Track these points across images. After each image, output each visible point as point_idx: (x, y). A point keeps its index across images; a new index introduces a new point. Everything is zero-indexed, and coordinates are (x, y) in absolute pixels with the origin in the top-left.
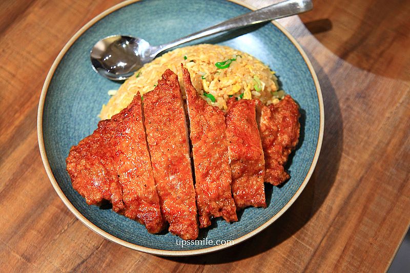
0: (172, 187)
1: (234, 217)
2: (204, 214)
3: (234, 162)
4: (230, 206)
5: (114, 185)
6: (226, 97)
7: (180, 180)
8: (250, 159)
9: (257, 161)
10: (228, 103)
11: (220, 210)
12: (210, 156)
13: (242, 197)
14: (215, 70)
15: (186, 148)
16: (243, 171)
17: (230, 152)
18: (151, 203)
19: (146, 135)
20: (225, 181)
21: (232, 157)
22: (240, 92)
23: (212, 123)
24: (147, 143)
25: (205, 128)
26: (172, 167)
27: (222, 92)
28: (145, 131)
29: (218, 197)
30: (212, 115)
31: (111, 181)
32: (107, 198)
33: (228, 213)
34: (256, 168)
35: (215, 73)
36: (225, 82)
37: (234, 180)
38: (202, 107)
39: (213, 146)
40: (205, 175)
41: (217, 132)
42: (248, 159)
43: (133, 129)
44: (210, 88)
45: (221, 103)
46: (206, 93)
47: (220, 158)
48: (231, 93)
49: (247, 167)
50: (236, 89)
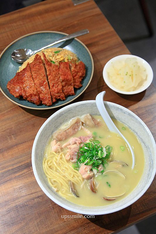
0: (42, 90)
1: (64, 98)
2: (54, 98)
3: (63, 81)
4: (63, 95)
5: (22, 91)
6: (58, 62)
7: (45, 88)
8: (68, 80)
9: (70, 80)
10: (59, 64)
11: (59, 96)
12: (54, 80)
13: (66, 92)
14: (54, 53)
15: (45, 78)
16: (66, 84)
17: (61, 78)
18: (35, 95)
19: (32, 75)
20: (60, 87)
21: (62, 79)
22: (63, 60)
23: (54, 69)
24: (32, 77)
25: (52, 71)
26: (41, 84)
27: (57, 60)
28: (31, 74)
29: (58, 93)
30: (54, 67)
31: (21, 90)
32: (21, 95)
33: (62, 97)
34: (71, 83)
35: (54, 55)
36: (58, 57)
37: (63, 87)
38: (50, 65)
39: (55, 77)
40: (53, 86)
41: (56, 72)
43: (27, 74)
44: (53, 59)
45: (57, 64)
46: (51, 61)
47: (58, 80)
48: (60, 60)
49: (67, 82)
50: (62, 59)
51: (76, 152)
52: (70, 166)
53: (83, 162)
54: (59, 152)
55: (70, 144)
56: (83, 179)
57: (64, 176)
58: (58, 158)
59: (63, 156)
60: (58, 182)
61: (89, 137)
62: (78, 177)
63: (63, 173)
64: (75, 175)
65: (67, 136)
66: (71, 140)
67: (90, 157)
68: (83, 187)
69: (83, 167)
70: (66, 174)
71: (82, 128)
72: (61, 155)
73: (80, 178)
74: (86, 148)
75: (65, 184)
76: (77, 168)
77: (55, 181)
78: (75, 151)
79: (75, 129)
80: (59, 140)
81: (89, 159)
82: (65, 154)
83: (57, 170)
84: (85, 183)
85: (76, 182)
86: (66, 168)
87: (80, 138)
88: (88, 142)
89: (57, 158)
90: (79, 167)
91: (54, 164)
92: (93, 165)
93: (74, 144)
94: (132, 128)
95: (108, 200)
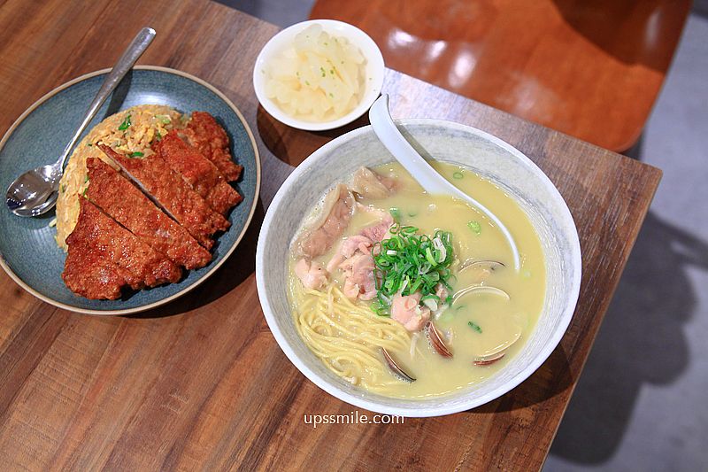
0: (165, 239)
1: (226, 223)
2: (203, 239)
3: (195, 184)
4: (218, 218)
5: (119, 272)
6: (148, 145)
7: (166, 229)
8: (205, 172)
9: (211, 171)
10: (153, 149)
11: (213, 226)
12: (174, 195)
13: (220, 205)
14: (122, 133)
15: (151, 203)
16: (206, 186)
17: (186, 180)
18: (159, 261)
19: (114, 219)
20: (199, 203)
21: (190, 181)
22: (156, 134)
23: (155, 170)
24: (119, 223)
25: (153, 176)
26: (153, 225)
27: (142, 145)
28: (109, 216)
29: (204, 219)
30: (151, 163)
31: (115, 271)
32: (122, 284)
33: (219, 223)
34: (214, 177)
35: (124, 136)
36: (138, 136)
37: (204, 197)
38: (139, 165)
39: (171, 186)
40: (182, 211)
41: (166, 172)
42: (204, 175)
43: (99, 223)
44: (131, 147)
45: (148, 152)
46: (131, 154)
47: (183, 190)
48: (150, 140)
49: (205, 181)
50: (151, 134)
51: (370, 272)
52: (367, 312)
53: (395, 290)
54: (324, 286)
55: (344, 258)
56: (410, 333)
57: (360, 342)
58: (329, 302)
59: (339, 293)
60: (351, 360)
61: (385, 224)
62: (395, 332)
63: (354, 335)
64: (387, 331)
65: (329, 237)
66: (344, 246)
67: (409, 273)
68: (416, 354)
69: (398, 303)
70: (365, 336)
71: (358, 208)
72: (333, 292)
73: (402, 334)
74: (390, 253)
75: (368, 359)
76: (384, 310)
77: (341, 362)
78: (366, 269)
79: (341, 216)
80: (313, 256)
81: (408, 277)
82: (341, 287)
83: (335, 333)
84: (417, 343)
85: (394, 347)
86: (358, 320)
87: (364, 234)
88: (388, 236)
89: (325, 302)
90: (388, 307)
91: (324, 321)
92: (424, 290)
93: (354, 254)
94: (481, 169)
95: (487, 363)
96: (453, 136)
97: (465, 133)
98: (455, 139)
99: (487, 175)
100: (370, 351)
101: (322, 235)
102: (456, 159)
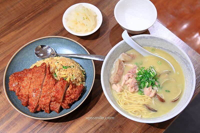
51: (136, 83)
52: (137, 95)
53: (145, 87)
54: (123, 91)
55: (126, 81)
56: (151, 98)
57: (139, 104)
58: (126, 95)
59: (128, 91)
60: (137, 110)
61: (135, 68)
62: (147, 99)
63: (136, 103)
64: (145, 99)
65: (120, 76)
66: (125, 77)
67: (147, 80)
68: (154, 103)
69: (146, 90)
70: (139, 102)
71: (125, 65)
72: (126, 92)
73: (149, 99)
74: (140, 76)
75: (142, 109)
76: (142, 93)
77: (135, 112)
79: (121, 69)
80: (117, 82)
81: (147, 82)
83: (131, 103)
84: (154, 100)
85: (148, 103)
86: (136, 98)
87: (129, 72)
88: (137, 71)
89: (125, 95)
91: (125, 101)
92: (153, 85)
93: (129, 79)
94: (157, 46)
95: (175, 101)
96: (147, 38)
97: (151, 37)
98: (148, 39)
99: (159, 47)
100: (142, 106)
101: (118, 75)
102: (149, 45)
